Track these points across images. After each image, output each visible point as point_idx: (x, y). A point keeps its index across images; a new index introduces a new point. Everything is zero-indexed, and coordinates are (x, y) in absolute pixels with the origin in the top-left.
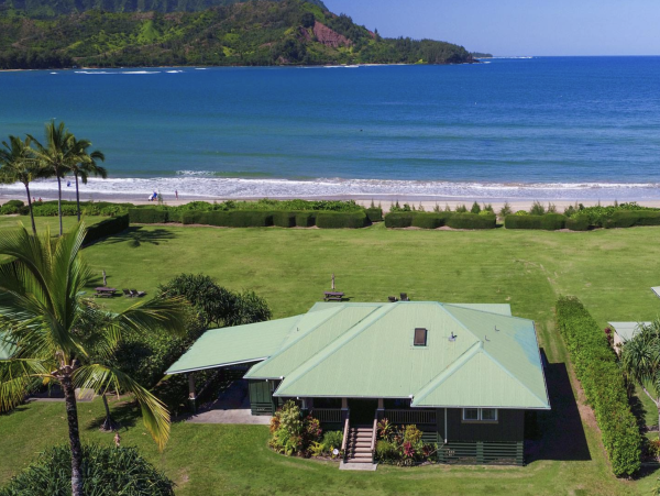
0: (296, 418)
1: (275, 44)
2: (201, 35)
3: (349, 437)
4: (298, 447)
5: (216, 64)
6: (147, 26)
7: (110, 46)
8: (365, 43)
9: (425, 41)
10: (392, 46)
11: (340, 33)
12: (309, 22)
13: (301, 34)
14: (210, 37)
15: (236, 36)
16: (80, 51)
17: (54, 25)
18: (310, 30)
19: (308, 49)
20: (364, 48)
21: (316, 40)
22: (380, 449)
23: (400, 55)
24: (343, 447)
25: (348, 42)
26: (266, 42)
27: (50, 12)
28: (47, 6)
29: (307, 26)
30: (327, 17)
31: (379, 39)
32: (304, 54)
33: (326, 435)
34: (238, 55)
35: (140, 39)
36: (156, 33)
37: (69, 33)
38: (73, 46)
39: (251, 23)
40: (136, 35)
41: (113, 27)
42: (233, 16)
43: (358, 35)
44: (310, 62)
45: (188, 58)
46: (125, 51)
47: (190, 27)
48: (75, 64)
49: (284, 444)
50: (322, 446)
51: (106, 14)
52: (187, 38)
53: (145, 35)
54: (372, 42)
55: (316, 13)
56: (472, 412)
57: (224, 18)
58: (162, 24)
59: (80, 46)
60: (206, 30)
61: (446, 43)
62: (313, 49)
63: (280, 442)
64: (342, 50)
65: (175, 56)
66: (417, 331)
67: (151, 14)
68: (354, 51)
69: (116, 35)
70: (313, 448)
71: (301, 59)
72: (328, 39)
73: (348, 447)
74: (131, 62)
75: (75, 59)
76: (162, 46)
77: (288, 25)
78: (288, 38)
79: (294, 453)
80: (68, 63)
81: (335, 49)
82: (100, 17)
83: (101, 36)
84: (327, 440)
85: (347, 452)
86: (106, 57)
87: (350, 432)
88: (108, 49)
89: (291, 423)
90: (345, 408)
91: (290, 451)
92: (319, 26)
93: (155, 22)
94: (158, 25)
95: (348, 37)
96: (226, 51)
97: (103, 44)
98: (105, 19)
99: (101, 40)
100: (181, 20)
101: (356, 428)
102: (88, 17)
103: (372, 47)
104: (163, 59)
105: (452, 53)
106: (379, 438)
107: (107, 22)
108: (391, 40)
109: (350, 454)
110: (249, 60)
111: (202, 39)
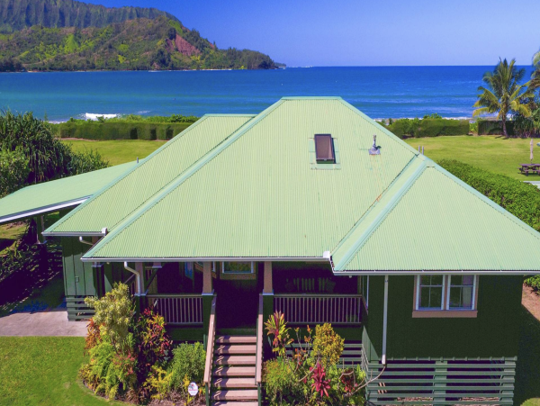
0: (124, 313)
1: (151, 53)
2: (104, 45)
3: (216, 355)
4: (127, 379)
5: (114, 69)
6: (71, 38)
7: (47, 55)
8: (208, 53)
9: (245, 51)
10: (225, 54)
11: (192, 44)
12: (173, 36)
13: (168, 45)
14: (110, 47)
15: (127, 47)
16: (28, 59)
17: (11, 38)
18: (173, 41)
19: (172, 57)
20: (207, 56)
21: (177, 50)
22: (272, 381)
23: (230, 62)
24: (207, 378)
25: (197, 51)
26: (146, 51)
27: (9, 29)
28: (7, 25)
29: (171, 39)
30: (184, 32)
31: (216, 50)
32: (169, 60)
33: (177, 352)
34: (128, 62)
35: (66, 49)
36: (76, 44)
37: (21, 45)
38: (23, 55)
39: (136, 36)
40: (64, 46)
41: (49, 39)
42: (125, 31)
43: (203, 46)
44: (173, 68)
45: (96, 64)
46: (56, 59)
47: (98, 39)
48: (24, 68)
49: (104, 374)
50: (169, 376)
51: (45, 29)
52: (96, 48)
53: (69, 46)
54: (212, 52)
55: (177, 28)
56: (432, 281)
57: (119, 32)
58: (80, 37)
59: (28, 55)
60: (108, 42)
61: (258, 53)
62: (176, 57)
63: (97, 369)
64: (193, 58)
65: (88, 62)
66: (318, 138)
67: (73, 29)
68: (202, 59)
69: (51, 46)
70: (154, 381)
71: (167, 65)
72: (184, 49)
73: (214, 378)
74: (59, 67)
75: (24, 65)
76: (80, 55)
77: (159, 37)
78: (159, 48)
79: (121, 394)
80: (19, 68)
81: (189, 57)
82: (40, 32)
83: (41, 48)
84: (177, 363)
85: (213, 390)
86: (44, 64)
87: (217, 345)
88: (45, 58)
89: (112, 324)
90: (208, 291)
91: (114, 390)
92: (179, 38)
93: (75, 35)
94: (78, 38)
95: (197, 48)
96: (121, 58)
97: (42, 53)
98: (43, 33)
99: (41, 50)
100: (93, 33)
101: (227, 336)
102: (33, 31)
103: (212, 56)
104: (80, 65)
105: (262, 61)
106: (268, 354)
107: (45, 36)
108: (224, 51)
109: (217, 395)
110: (135, 66)
111: (105, 49)
